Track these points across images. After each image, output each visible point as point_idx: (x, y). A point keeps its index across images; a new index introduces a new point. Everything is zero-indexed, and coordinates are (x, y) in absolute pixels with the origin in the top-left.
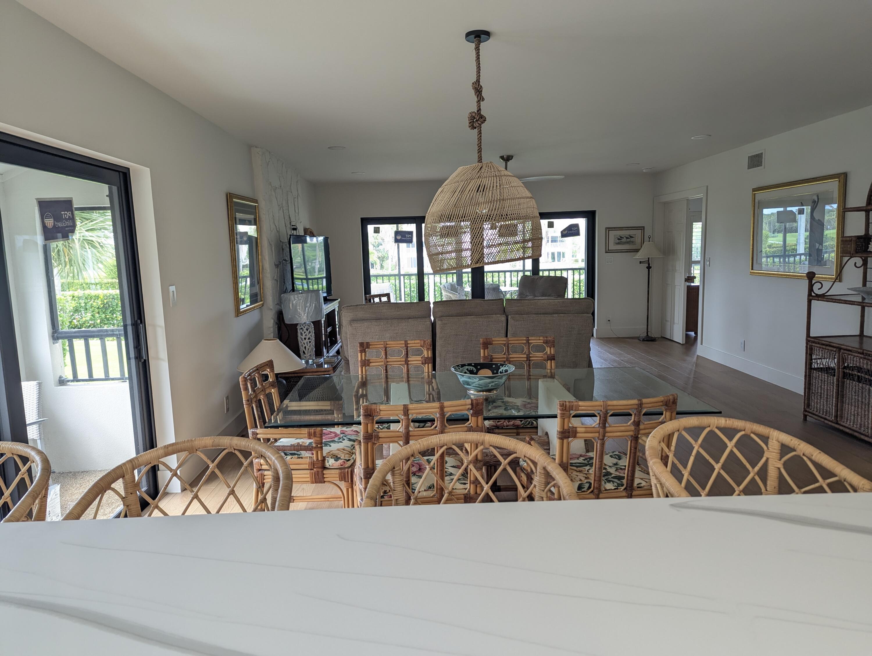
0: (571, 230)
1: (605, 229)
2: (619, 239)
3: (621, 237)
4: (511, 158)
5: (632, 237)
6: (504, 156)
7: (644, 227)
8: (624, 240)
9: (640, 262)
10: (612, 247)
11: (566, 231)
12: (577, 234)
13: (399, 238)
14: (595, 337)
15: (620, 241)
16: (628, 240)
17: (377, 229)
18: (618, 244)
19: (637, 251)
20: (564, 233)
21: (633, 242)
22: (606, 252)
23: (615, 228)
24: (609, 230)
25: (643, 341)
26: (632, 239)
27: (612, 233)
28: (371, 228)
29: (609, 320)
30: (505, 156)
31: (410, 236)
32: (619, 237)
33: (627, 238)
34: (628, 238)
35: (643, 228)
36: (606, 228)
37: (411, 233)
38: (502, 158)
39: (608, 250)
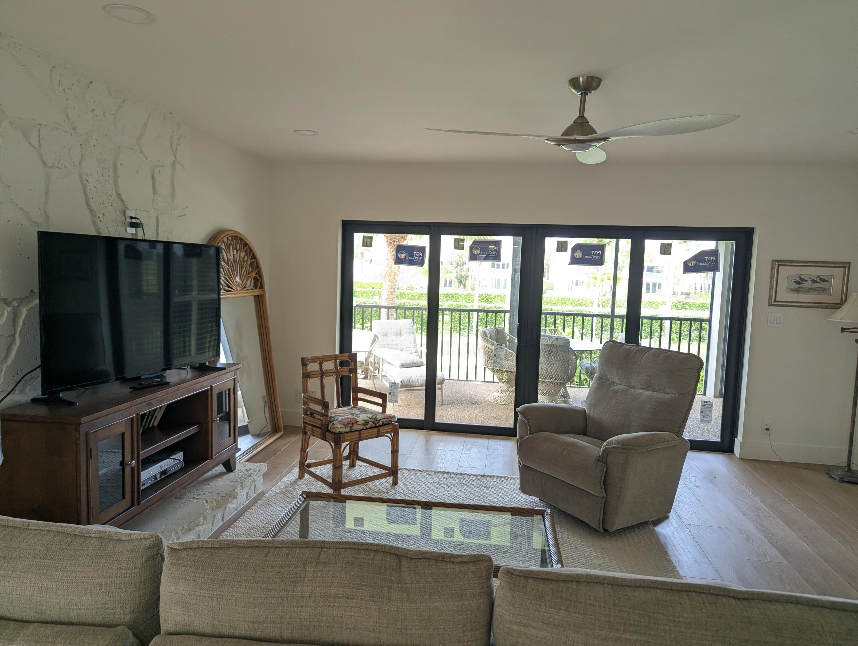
0: (704, 261)
1: (771, 261)
2: (797, 282)
3: (801, 279)
4: (595, 84)
5: (824, 281)
6: (577, 78)
7: (849, 263)
8: (808, 284)
9: (843, 330)
10: (783, 295)
11: (694, 263)
12: (715, 268)
13: (402, 256)
14: (738, 455)
15: (798, 286)
16: (816, 285)
17: (369, 240)
18: (797, 291)
19: (836, 306)
20: (690, 264)
21: (824, 290)
22: (770, 305)
23: (791, 261)
24: (779, 266)
25: (839, 481)
26: (824, 285)
27: (785, 272)
28: (358, 237)
29: (767, 429)
30: (581, 80)
31: (421, 254)
32: (798, 279)
33: (814, 281)
34: (817, 282)
35: (848, 265)
36: (774, 261)
37: (422, 249)
38: (574, 83)
39: (775, 301)
